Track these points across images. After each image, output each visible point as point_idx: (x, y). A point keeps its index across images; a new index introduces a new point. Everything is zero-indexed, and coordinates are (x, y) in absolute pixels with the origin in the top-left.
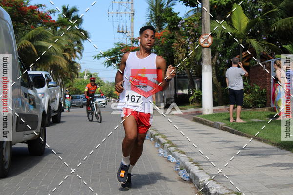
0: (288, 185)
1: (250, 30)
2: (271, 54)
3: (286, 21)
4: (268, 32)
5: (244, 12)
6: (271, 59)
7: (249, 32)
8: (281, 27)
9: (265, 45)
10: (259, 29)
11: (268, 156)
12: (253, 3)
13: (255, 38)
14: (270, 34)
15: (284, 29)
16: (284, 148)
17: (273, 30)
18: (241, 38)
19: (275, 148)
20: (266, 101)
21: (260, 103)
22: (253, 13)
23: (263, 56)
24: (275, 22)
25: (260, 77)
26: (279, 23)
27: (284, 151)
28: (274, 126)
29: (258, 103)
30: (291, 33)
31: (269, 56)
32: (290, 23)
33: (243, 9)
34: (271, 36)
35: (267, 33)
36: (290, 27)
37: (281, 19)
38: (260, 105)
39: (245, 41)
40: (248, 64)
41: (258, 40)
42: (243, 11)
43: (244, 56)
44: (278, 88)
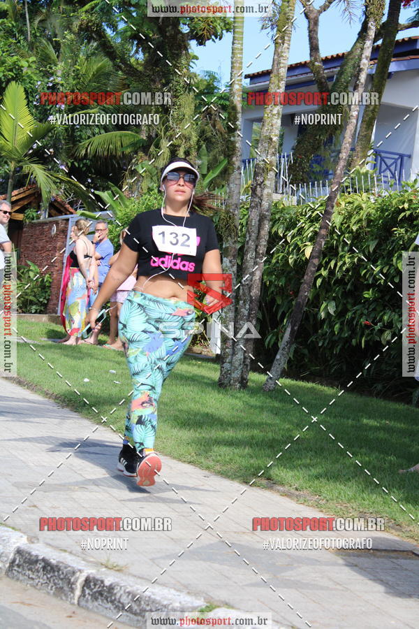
0: (60, 485)
1: (35, 146)
2: (71, 204)
3: (111, 139)
4: (71, 155)
5: (28, 104)
6: (72, 213)
7: (32, 148)
8: (100, 149)
9: (62, 181)
10: (54, 147)
11: (32, 419)
12: (48, 88)
13: (42, 164)
14: (76, 159)
15: (106, 153)
16: (67, 406)
17: (83, 152)
18: (13, 159)
19: (50, 404)
20: (48, 300)
21: (36, 304)
22: (46, 110)
23: (56, 204)
24: (89, 137)
25: (43, 248)
26: (97, 140)
27: (66, 411)
28: (56, 356)
29: (32, 303)
30: (119, 164)
31: (68, 206)
32: (119, 143)
33: (27, 98)
34: (76, 164)
35: (69, 158)
36: (119, 153)
37: (102, 131)
38: (34, 307)
39: (21, 168)
40: (20, 217)
41: (49, 170)
42: (26, 102)
43: (14, 199)
44: (75, 277)
